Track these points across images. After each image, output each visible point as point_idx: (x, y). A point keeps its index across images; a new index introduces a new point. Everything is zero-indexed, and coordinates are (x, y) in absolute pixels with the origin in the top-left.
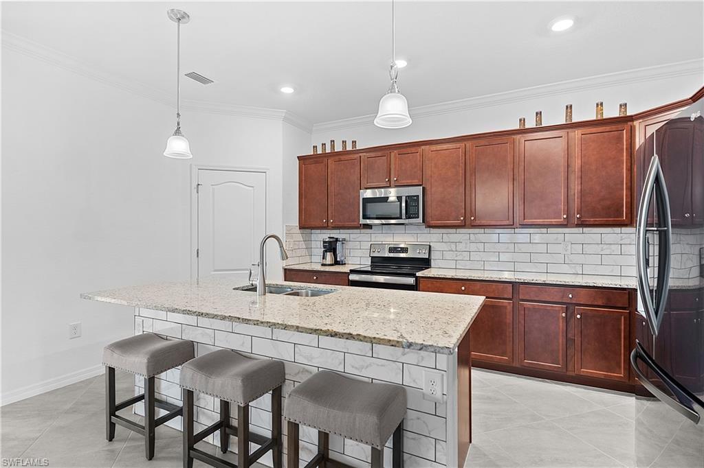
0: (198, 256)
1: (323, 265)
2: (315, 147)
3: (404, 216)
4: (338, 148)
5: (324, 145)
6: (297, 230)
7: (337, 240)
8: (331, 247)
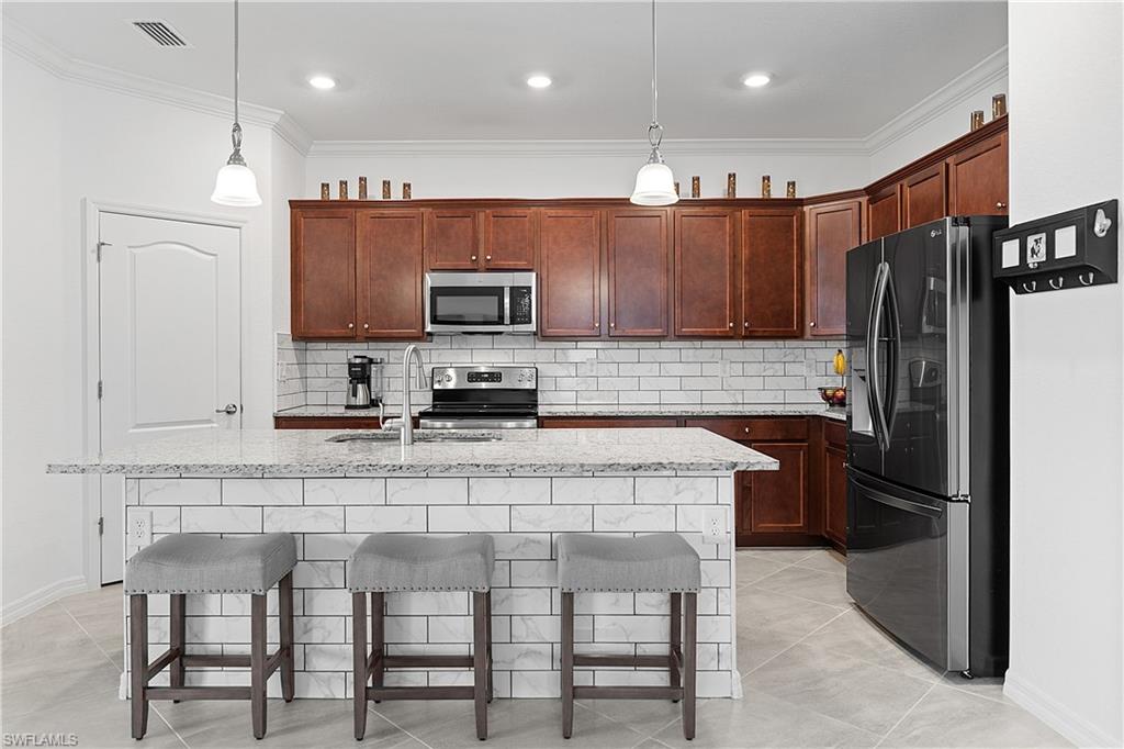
0: (100, 396)
1: (348, 407)
2: (325, 186)
3: (507, 321)
4: (375, 193)
5: (343, 184)
6: (289, 344)
7: (371, 361)
8: (360, 374)
